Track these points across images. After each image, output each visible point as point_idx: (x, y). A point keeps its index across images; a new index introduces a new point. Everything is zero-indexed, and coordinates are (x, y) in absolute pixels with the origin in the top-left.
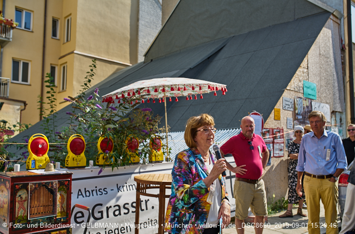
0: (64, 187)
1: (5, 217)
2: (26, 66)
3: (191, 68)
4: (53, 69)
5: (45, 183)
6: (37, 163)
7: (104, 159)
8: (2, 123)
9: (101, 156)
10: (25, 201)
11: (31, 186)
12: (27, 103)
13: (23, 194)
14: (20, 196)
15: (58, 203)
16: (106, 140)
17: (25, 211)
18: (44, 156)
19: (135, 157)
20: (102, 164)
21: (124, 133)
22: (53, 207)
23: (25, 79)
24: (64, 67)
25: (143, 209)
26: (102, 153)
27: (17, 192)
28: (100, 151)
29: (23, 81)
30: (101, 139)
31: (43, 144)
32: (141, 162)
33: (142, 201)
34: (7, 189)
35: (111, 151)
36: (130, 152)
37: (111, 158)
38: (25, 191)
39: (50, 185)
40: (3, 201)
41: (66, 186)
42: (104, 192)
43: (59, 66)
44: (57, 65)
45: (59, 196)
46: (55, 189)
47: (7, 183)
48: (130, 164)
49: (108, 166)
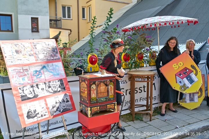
0: (112, 83)
1: (86, 97)
2: (69, 8)
3: (168, 5)
4: (83, 9)
5: (104, 81)
6: (92, 68)
7: (125, 65)
8: (65, 44)
9: (124, 63)
10: (95, 90)
11: (97, 83)
12: (72, 30)
13: (94, 87)
14: (92, 88)
15: (110, 91)
16: (126, 55)
17: (95, 95)
18: (96, 64)
19: (141, 63)
20: (125, 68)
21: (136, 51)
22: (108, 93)
23: (69, 17)
24: (89, 8)
25: (145, 91)
26: (124, 62)
27: (91, 86)
28: (123, 61)
29: (68, 18)
30: (123, 54)
31: (95, 59)
32: (145, 65)
33: (145, 87)
34: (86, 84)
35: (128, 61)
36: (139, 61)
37: (129, 64)
38: (95, 85)
39: (106, 82)
40: (84, 90)
41: (113, 82)
42: (125, 82)
43: (87, 7)
44: (86, 7)
45: (110, 87)
46: (108, 84)
47: (86, 81)
48: (139, 67)
49: (127, 68)
